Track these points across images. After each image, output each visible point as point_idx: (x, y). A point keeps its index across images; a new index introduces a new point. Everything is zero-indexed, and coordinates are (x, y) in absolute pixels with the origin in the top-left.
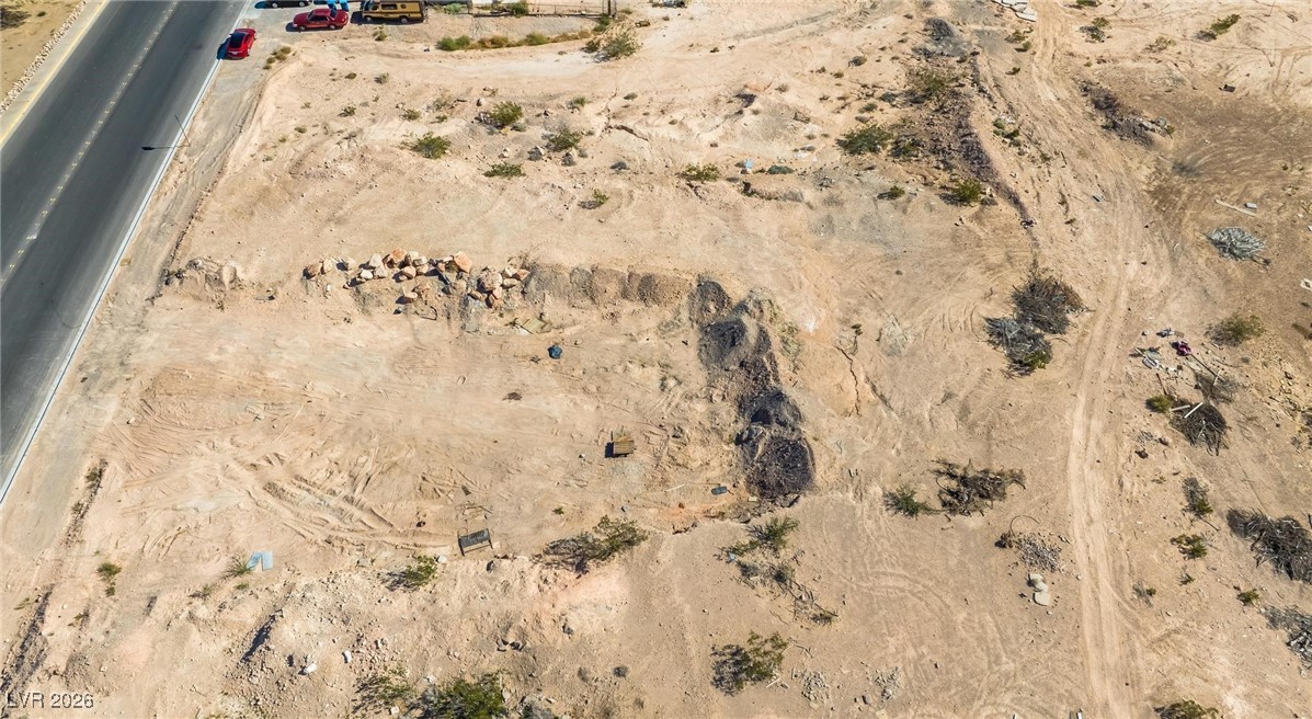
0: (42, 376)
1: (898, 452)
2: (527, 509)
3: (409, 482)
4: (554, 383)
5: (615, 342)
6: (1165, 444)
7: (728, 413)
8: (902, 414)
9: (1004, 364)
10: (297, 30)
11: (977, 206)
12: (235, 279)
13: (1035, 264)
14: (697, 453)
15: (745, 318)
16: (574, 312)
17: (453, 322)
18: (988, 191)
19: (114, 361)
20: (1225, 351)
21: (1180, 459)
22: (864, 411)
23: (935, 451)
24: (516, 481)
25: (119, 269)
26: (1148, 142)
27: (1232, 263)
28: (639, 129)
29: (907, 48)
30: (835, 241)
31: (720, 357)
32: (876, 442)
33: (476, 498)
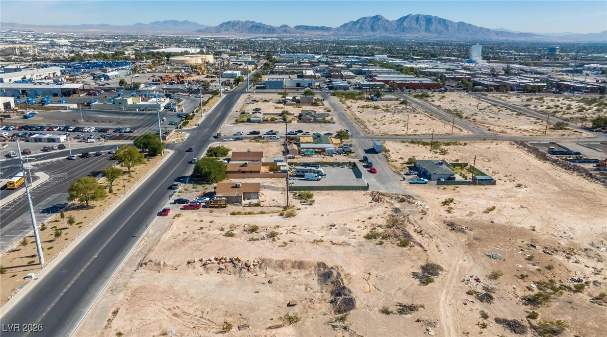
0: (97, 289)
1: (383, 301)
2: (261, 319)
3: (221, 313)
4: (270, 289)
5: (290, 279)
6: (473, 302)
7: (328, 295)
8: (385, 292)
9: (419, 283)
10: (184, 209)
11: (408, 247)
12: (165, 263)
13: (427, 260)
14: (317, 306)
15: (333, 270)
16: (276, 272)
17: (236, 275)
18: (412, 243)
19: (122, 285)
20: (492, 281)
21: (479, 306)
22: (372, 292)
23: (395, 301)
24: (257, 313)
25: (123, 265)
26: (464, 232)
27: (493, 260)
28: (297, 233)
29: (386, 215)
30: (362, 254)
31: (325, 281)
32: (376, 299)
33: (244, 316)
